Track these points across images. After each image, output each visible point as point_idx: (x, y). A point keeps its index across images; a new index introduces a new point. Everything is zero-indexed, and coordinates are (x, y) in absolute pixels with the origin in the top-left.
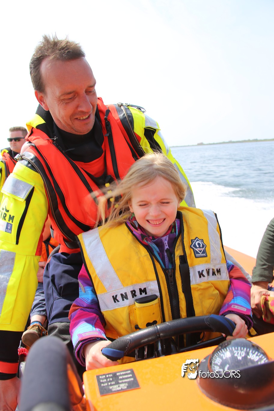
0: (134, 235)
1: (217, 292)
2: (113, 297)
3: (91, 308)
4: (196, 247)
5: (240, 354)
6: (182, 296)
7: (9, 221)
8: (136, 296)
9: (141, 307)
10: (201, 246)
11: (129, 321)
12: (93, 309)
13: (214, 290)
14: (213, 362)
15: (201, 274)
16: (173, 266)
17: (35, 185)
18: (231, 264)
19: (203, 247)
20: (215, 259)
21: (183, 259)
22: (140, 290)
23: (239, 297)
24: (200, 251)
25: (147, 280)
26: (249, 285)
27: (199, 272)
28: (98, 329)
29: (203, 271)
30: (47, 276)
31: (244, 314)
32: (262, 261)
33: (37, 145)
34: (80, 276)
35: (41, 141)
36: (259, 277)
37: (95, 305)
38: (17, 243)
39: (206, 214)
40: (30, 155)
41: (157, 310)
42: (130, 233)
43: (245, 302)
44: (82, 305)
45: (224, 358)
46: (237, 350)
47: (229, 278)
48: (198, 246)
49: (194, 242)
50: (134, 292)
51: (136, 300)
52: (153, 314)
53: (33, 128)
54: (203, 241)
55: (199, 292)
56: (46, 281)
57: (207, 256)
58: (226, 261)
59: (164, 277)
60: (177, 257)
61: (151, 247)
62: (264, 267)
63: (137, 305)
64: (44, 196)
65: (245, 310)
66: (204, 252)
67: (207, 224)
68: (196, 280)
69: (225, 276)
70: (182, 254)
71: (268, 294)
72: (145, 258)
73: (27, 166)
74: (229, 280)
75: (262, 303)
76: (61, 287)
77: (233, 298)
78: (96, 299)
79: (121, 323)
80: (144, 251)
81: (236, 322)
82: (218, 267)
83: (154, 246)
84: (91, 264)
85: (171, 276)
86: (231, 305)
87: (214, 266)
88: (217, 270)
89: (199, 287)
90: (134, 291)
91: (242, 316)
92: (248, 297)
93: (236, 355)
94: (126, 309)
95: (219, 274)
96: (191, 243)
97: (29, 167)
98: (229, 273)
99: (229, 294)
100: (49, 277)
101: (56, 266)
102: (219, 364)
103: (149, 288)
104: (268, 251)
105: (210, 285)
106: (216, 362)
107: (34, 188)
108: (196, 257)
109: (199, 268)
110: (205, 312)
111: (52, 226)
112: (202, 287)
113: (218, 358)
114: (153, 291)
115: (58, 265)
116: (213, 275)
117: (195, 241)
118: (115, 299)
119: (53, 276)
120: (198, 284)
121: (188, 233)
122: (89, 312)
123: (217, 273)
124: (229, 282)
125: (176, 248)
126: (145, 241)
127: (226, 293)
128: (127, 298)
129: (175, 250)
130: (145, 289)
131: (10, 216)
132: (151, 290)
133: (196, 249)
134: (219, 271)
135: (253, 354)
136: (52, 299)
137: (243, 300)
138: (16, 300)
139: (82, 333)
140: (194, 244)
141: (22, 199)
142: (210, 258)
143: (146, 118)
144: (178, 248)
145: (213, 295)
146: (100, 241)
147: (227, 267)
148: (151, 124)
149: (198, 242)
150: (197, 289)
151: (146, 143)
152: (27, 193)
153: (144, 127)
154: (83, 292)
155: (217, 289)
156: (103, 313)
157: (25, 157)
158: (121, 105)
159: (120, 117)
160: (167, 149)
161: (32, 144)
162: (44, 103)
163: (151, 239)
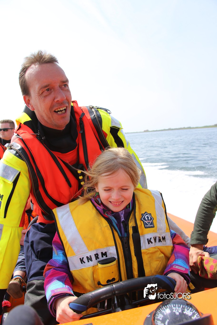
0: (97, 209)
1: (162, 255)
2: (80, 259)
3: (62, 268)
5: (177, 310)
6: (134, 259)
8: (98, 258)
9: (103, 267)
10: (149, 219)
11: (93, 278)
12: (63, 268)
13: (160, 254)
14: (156, 318)
15: (149, 241)
16: (127, 235)
17: (21, 171)
18: (173, 233)
19: (151, 220)
20: (161, 229)
21: (135, 229)
22: (102, 253)
23: (179, 259)
24: (149, 223)
25: (108, 246)
26: (188, 249)
27: (148, 239)
28: (67, 286)
29: (151, 238)
30: (27, 241)
32: (198, 228)
33: (24, 138)
34: (53, 241)
35: (27, 135)
36: (196, 241)
37: (66, 266)
38: (5, 217)
39: (153, 194)
40: (18, 146)
41: (115, 269)
42: (94, 208)
43: (184, 263)
44: (55, 265)
45: (165, 314)
46: (175, 306)
47: (172, 244)
48: (147, 219)
49: (144, 215)
50: (97, 255)
51: (99, 262)
52: (112, 272)
53: (21, 123)
54: (151, 215)
55: (148, 256)
56: (26, 245)
57: (154, 227)
58: (170, 230)
59: (121, 244)
60: (130, 227)
61: (110, 219)
62: (200, 232)
63: (100, 265)
64: (28, 179)
65: (184, 269)
66: (152, 223)
67: (155, 202)
68: (145, 246)
69: (169, 242)
70: (135, 225)
71: (204, 254)
72: (106, 228)
73: (15, 155)
74: (172, 245)
75: (199, 261)
76: (39, 251)
77: (175, 260)
78: (66, 260)
79: (86, 280)
80: (105, 223)
81: (176, 280)
82: (163, 235)
83: (113, 219)
84: (63, 232)
85: (126, 243)
86: (173, 265)
87: (160, 235)
88: (162, 237)
89: (148, 252)
90: (97, 254)
91: (182, 274)
92: (187, 259)
93: (174, 311)
94: (91, 268)
95: (164, 241)
96: (141, 217)
97: (17, 156)
98: (172, 240)
99: (171, 257)
100: (29, 242)
101: (35, 234)
102: (161, 319)
103: (109, 252)
104: (203, 220)
105: (157, 249)
107: (20, 173)
108: (145, 228)
109: (148, 236)
110: (153, 272)
111: (32, 200)
112: (150, 252)
116: (159, 242)
118: (82, 261)
119: (32, 242)
120: (147, 249)
121: (139, 208)
122: (60, 271)
123: (163, 240)
124: (172, 247)
125: (130, 220)
126: (106, 214)
127: (170, 256)
128: (91, 260)
129: (129, 222)
130: (106, 252)
132: (111, 253)
133: (145, 221)
134: (164, 238)
135: (188, 310)
136: (30, 260)
139: (54, 289)
140: (143, 217)
141: (10, 182)
142: (157, 228)
143: (112, 119)
144: (131, 221)
145: (159, 258)
146: (70, 214)
147: (171, 235)
148: (116, 123)
149: (147, 216)
150: (146, 253)
151: (111, 139)
152: (14, 177)
153: (111, 126)
154: (56, 254)
155: (162, 253)
156: (71, 272)
157: (14, 147)
158: (92, 108)
159: (92, 117)
160: (127, 143)
161: (19, 137)
162: (31, 105)
163: (111, 214)
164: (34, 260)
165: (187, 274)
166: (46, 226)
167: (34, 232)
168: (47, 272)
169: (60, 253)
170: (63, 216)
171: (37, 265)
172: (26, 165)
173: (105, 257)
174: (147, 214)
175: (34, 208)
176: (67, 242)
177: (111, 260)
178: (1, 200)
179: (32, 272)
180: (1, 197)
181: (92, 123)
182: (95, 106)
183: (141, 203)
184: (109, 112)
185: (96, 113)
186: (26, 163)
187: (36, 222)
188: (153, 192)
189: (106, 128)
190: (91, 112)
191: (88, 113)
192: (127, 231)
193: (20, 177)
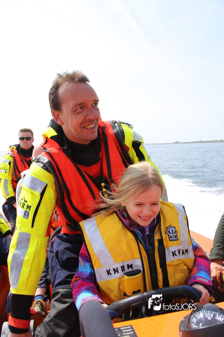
0: (123, 223)
1: (185, 267)
2: (107, 270)
3: (89, 279)
4: (170, 233)
5: (209, 316)
6: (159, 270)
7: (27, 209)
8: (124, 270)
9: (129, 279)
10: (174, 232)
11: (119, 290)
12: (91, 280)
13: (183, 266)
14: (191, 321)
15: (174, 254)
16: (152, 248)
17: (48, 183)
18: (195, 245)
19: (175, 233)
20: (184, 242)
21: (161, 242)
22: (128, 265)
23: (202, 271)
24: (173, 236)
25: (133, 258)
26: (209, 262)
27: (172, 252)
29: (175, 251)
30: (51, 252)
31: (206, 285)
32: (218, 243)
33: (51, 152)
34: (80, 254)
35: (53, 149)
36: (215, 256)
37: (92, 277)
38: (32, 227)
39: (177, 207)
40: (45, 160)
41: (141, 281)
42: (120, 221)
43: (207, 275)
44: (83, 277)
45: (198, 318)
46: (208, 313)
47: (194, 256)
49: (168, 228)
50: (123, 268)
51: (125, 274)
52: (138, 284)
53: (47, 138)
54: (175, 228)
56: (51, 255)
57: (178, 240)
58: (192, 243)
59: (146, 256)
60: (156, 240)
61: (136, 233)
62: (220, 248)
63: (126, 277)
64: (54, 191)
65: (207, 281)
66: (176, 236)
67: (178, 215)
68: (170, 258)
69: (191, 254)
70: (160, 238)
71: (223, 269)
72: (132, 241)
73: (43, 168)
74: (194, 258)
75: (218, 276)
76: (63, 261)
77: (198, 272)
78: (93, 272)
80: (130, 235)
81: (202, 292)
82: (186, 248)
83: (138, 232)
84: (90, 245)
85: (152, 255)
86: (197, 277)
87: (183, 247)
88: (185, 250)
89: (173, 264)
90: (123, 266)
91: (206, 286)
92: (209, 271)
93: (207, 316)
94: (117, 280)
95: (187, 254)
96: (166, 230)
97: (44, 169)
98: (194, 253)
99: (194, 269)
100: (53, 253)
101: (59, 244)
102: (195, 322)
103: (135, 264)
104: (222, 235)
105: (181, 262)
106: (193, 321)
107: (47, 184)
108: (170, 241)
109: (172, 249)
111: (57, 211)
112: (175, 264)
113: (194, 318)
114: (137, 266)
115: (61, 244)
116: (183, 254)
118: (108, 272)
119: (57, 252)
120: (171, 262)
121: (164, 222)
122: (87, 282)
124: (194, 260)
125: (155, 233)
126: (132, 228)
127: (192, 268)
128: (118, 272)
129: (155, 235)
130: (131, 265)
131: (28, 205)
132: (136, 266)
134: (187, 251)
135: (219, 316)
136: (55, 270)
137: (205, 274)
138: (30, 271)
140: (168, 230)
141: (38, 194)
142: (180, 241)
143: (134, 133)
144: (157, 234)
145: (183, 270)
146: (97, 227)
147: (193, 248)
148: (137, 138)
149: (171, 229)
150: (171, 265)
151: (133, 152)
152: (42, 188)
153: (133, 140)
154: (82, 266)
155: (185, 265)
158: (115, 122)
159: (114, 132)
160: (148, 157)
162: (60, 120)
163: (136, 227)
164: (59, 269)
165: (210, 286)
166: (70, 236)
167: (58, 242)
168: (75, 283)
169: (88, 265)
170: (90, 229)
171: (62, 274)
172: (53, 177)
173: (130, 269)
175: (59, 219)
176: (94, 254)
177: (137, 272)
178: (29, 210)
179: (57, 281)
180: (29, 207)
181: (115, 137)
182: (117, 120)
183: (166, 216)
184: (131, 126)
185: (119, 128)
186: (53, 175)
187: (60, 233)
188: (176, 206)
189: (128, 142)
190: (114, 127)
193: (47, 189)
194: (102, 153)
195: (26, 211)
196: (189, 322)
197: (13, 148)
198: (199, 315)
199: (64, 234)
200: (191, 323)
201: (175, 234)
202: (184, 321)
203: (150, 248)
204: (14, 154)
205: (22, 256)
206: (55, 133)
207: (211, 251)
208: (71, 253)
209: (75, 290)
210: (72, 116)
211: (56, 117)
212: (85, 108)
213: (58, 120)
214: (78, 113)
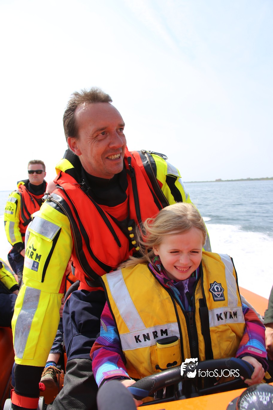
0: (156, 278)
1: (233, 334)
2: (135, 337)
3: (113, 347)
4: (215, 291)
6: (201, 338)
7: (36, 259)
8: (157, 337)
9: (163, 348)
10: (219, 290)
11: (150, 361)
12: (115, 348)
13: (231, 333)
14: (241, 405)
15: (219, 317)
16: (192, 309)
17: (62, 226)
18: (245, 307)
19: (221, 290)
20: (232, 303)
21: (203, 302)
22: (162, 331)
23: (255, 339)
24: (219, 295)
25: (168, 322)
26: (263, 328)
27: (217, 315)
29: (221, 314)
30: (67, 312)
31: (260, 357)
33: (65, 189)
34: (102, 315)
35: (69, 185)
36: (271, 319)
37: (117, 344)
38: (43, 281)
39: (223, 259)
40: (59, 198)
41: (177, 351)
42: (153, 276)
43: (260, 344)
44: (105, 344)
45: (250, 402)
46: (262, 395)
47: (244, 321)
48: (216, 290)
49: (212, 285)
50: (155, 333)
51: (158, 341)
52: (174, 354)
53: (62, 171)
54: (221, 284)
55: (218, 335)
56: (66, 317)
57: (224, 300)
58: (242, 304)
59: (185, 319)
60: (197, 300)
61: (172, 290)
63: (159, 346)
64: (70, 236)
65: (261, 353)
66: (222, 296)
67: (225, 269)
68: (214, 323)
69: (241, 318)
70: (202, 298)
72: (167, 301)
73: (55, 208)
74: (244, 322)
76: (81, 324)
77: (249, 341)
78: (118, 338)
79: (142, 363)
80: (164, 293)
81: (254, 366)
82: (234, 310)
83: (175, 289)
84: (115, 304)
85: (191, 319)
86: (248, 347)
87: (231, 309)
88: (234, 312)
89: (218, 330)
90: (156, 332)
91: (259, 359)
92: (263, 339)
93: (261, 399)
94: (148, 349)
95: (235, 317)
96: (210, 287)
97: (57, 209)
98: (244, 315)
99: (244, 337)
100: (68, 313)
101: (76, 303)
102: (246, 407)
103: (170, 329)
105: (228, 327)
106: (243, 406)
107: (61, 229)
108: (215, 301)
109: (218, 311)
110: (222, 354)
111: (74, 263)
112: (220, 330)
113: (245, 402)
114: (173, 332)
115: (78, 302)
116: (230, 318)
117: (214, 285)
118: (137, 339)
119: (73, 313)
120: (216, 327)
121: (207, 277)
122: (111, 350)
123: (234, 316)
124: (245, 325)
125: (196, 291)
126: (167, 284)
127: (242, 335)
128: (149, 339)
129: (195, 293)
130: (166, 330)
131: (37, 254)
132: (172, 331)
133: (215, 293)
134: (235, 314)
136: (71, 335)
137: (258, 343)
138: (39, 336)
140: (212, 288)
141: (49, 240)
142: (227, 301)
143: (168, 165)
144: (198, 292)
145: (230, 337)
146: (124, 282)
147: (243, 310)
148: (172, 171)
149: (216, 286)
150: (215, 332)
151: (167, 189)
152: (54, 234)
153: (166, 174)
154: (104, 331)
155: (233, 331)
156: (124, 353)
157: (54, 199)
158: (145, 153)
159: (144, 164)
160: (186, 195)
161: (60, 187)
162: (77, 148)
163: (172, 283)
164: (75, 334)
165: (265, 359)
166: (89, 294)
167: (75, 300)
168: (95, 352)
169: (111, 329)
170: (114, 285)
171: (79, 340)
172: (68, 220)
173: (165, 336)
174: (216, 284)
175: (76, 272)
176: (120, 316)
177: (172, 339)
178: (39, 261)
179: (73, 349)
180: (38, 257)
181: (144, 170)
182: (148, 151)
183: (210, 270)
184: (164, 157)
185: (150, 159)
186: (68, 218)
187: (77, 289)
188: (223, 257)
189: (161, 177)
190: (144, 158)
191: (140, 159)
192: (192, 304)
193: (61, 234)
194: (129, 191)
195: (34, 262)
196: (239, 407)
197: (21, 184)
198: (251, 398)
199: (82, 291)
200: (241, 408)
201: (221, 293)
202: (232, 405)
203: (190, 309)
204: (22, 192)
205: (29, 317)
206: (70, 166)
207: (265, 313)
208: (90, 315)
209: (95, 360)
210: (92, 143)
211: (72, 145)
212: (108, 134)
213: (75, 149)
214: (100, 141)
